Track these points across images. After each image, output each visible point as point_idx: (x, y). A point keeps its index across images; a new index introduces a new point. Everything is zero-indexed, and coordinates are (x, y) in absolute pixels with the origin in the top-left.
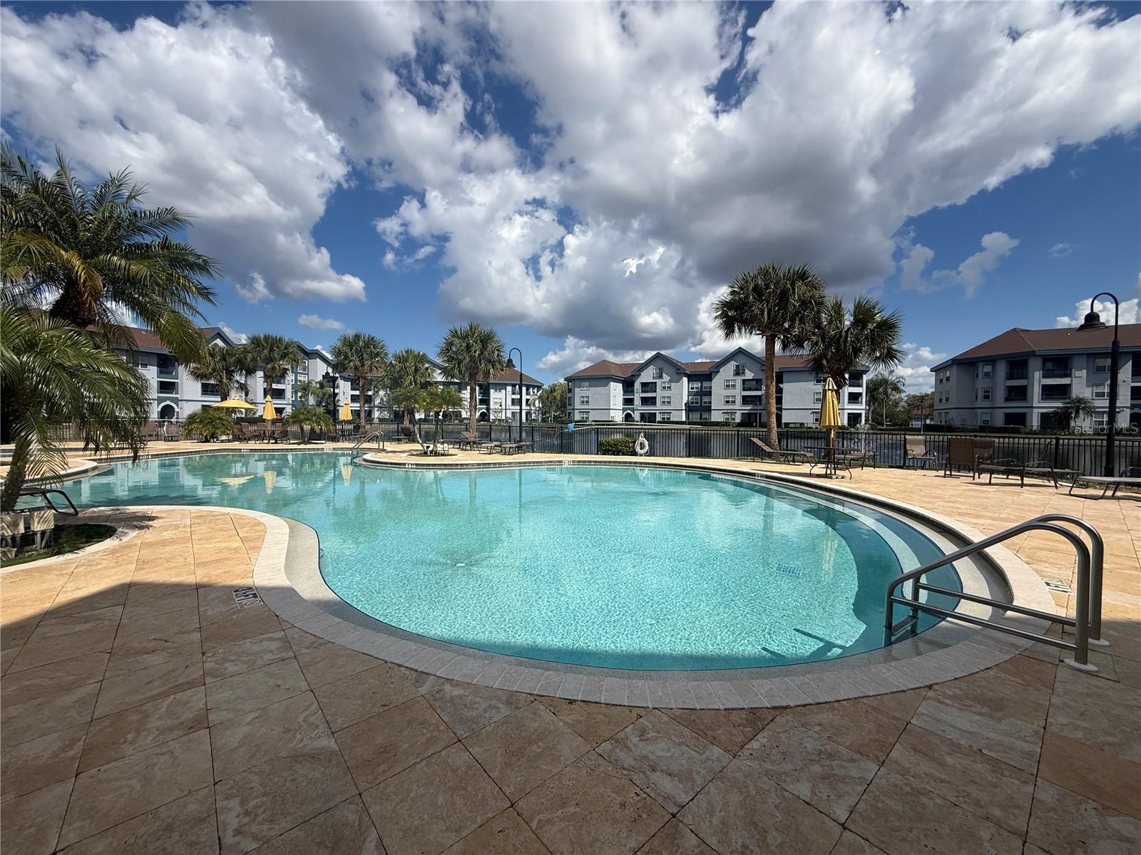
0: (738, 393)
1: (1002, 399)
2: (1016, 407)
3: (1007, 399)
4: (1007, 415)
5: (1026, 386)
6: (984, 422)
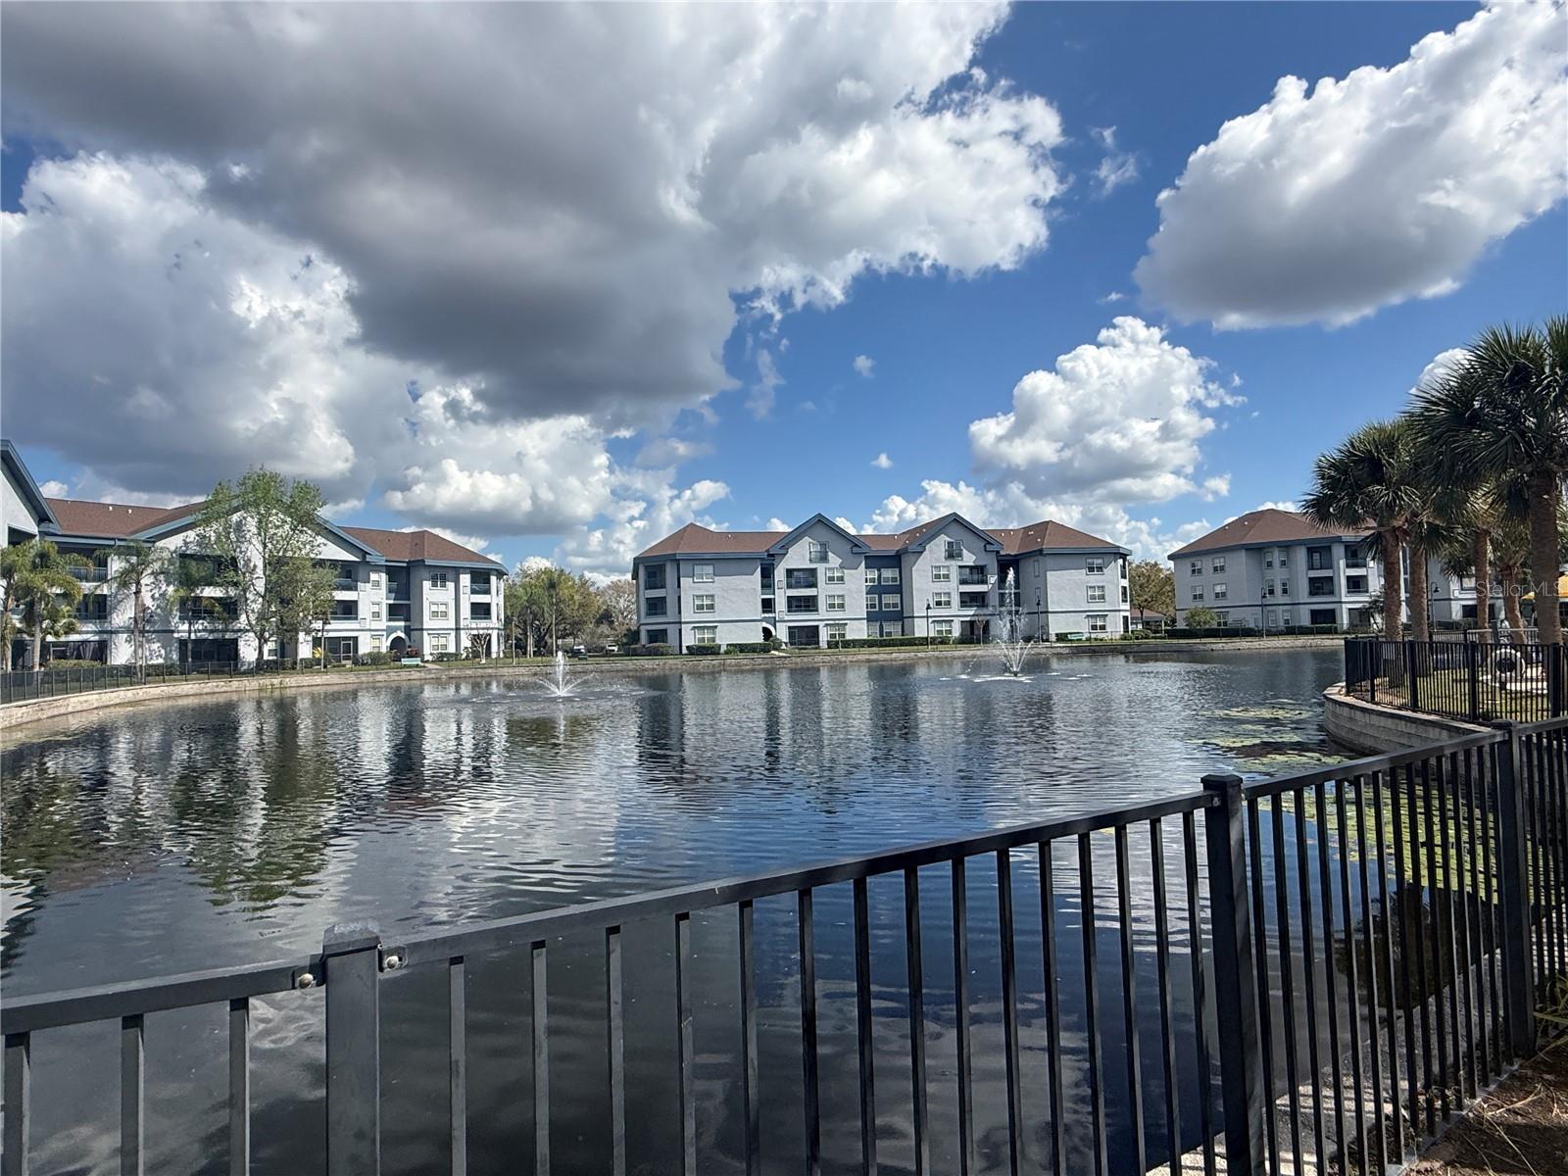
0: (954, 588)
1: (1306, 593)
2: (1322, 603)
3: (1312, 594)
4: (1313, 612)
5: (1331, 579)
6: (1287, 622)
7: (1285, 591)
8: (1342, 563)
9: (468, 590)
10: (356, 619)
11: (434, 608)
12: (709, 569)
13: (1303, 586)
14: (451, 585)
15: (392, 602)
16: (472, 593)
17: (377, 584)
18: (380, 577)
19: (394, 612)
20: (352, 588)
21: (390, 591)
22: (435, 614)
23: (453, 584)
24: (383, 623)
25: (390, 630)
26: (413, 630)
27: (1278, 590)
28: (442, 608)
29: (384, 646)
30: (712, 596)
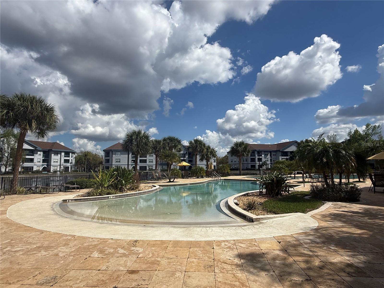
1: (250, 161)
2: (253, 164)
3: (251, 162)
4: (251, 165)
5: (254, 158)
6: (246, 167)
7: (246, 161)
8: (257, 155)
9: (64, 156)
10: (33, 162)
11: (54, 160)
12: (119, 153)
13: (250, 160)
14: (59, 155)
15: (44, 159)
16: (65, 157)
17: (40, 154)
18: (41, 153)
19: (44, 161)
20: (33, 155)
21: (43, 156)
22: (54, 162)
23: (60, 155)
24: (41, 163)
25: (42, 165)
26: (49, 165)
27: (245, 160)
28: (57, 160)
29: (41, 169)
30: (120, 159)
